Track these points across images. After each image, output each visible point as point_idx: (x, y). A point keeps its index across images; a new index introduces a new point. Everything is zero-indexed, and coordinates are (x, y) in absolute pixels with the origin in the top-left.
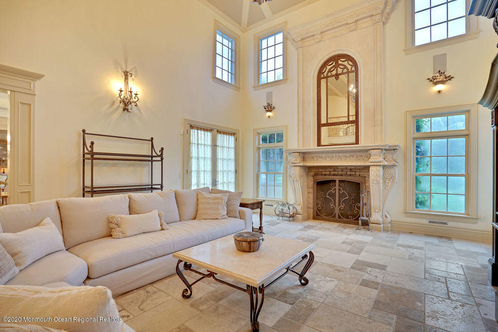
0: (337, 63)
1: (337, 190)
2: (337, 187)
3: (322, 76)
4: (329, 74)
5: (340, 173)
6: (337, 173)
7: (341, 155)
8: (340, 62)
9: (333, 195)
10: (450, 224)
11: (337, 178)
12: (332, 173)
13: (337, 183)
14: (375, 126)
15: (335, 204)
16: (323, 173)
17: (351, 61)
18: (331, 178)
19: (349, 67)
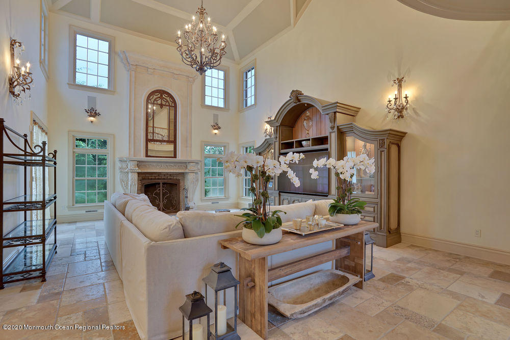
0: (161, 95)
1: (161, 190)
2: (161, 188)
3: (150, 101)
4: (155, 102)
5: (163, 177)
6: (160, 177)
7: (167, 164)
8: (164, 96)
9: (158, 194)
10: (220, 202)
11: (161, 182)
12: (157, 177)
13: (161, 185)
14: (187, 147)
15: (160, 201)
16: (150, 178)
17: (172, 99)
18: (157, 181)
19: (171, 103)
